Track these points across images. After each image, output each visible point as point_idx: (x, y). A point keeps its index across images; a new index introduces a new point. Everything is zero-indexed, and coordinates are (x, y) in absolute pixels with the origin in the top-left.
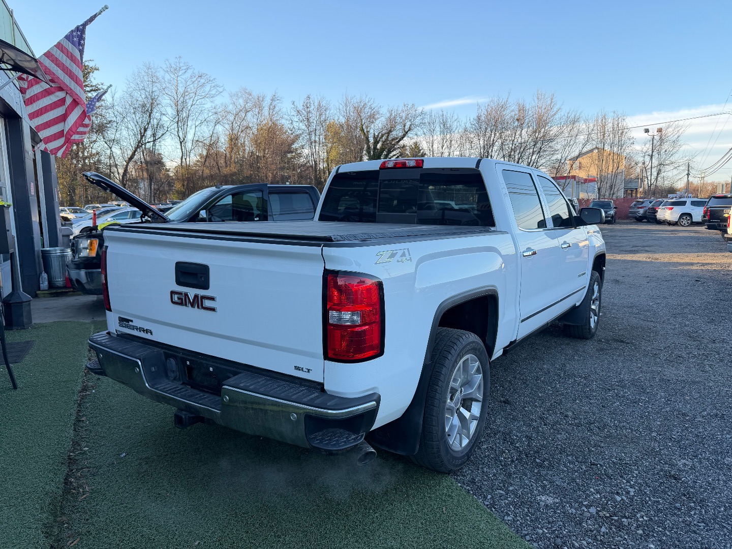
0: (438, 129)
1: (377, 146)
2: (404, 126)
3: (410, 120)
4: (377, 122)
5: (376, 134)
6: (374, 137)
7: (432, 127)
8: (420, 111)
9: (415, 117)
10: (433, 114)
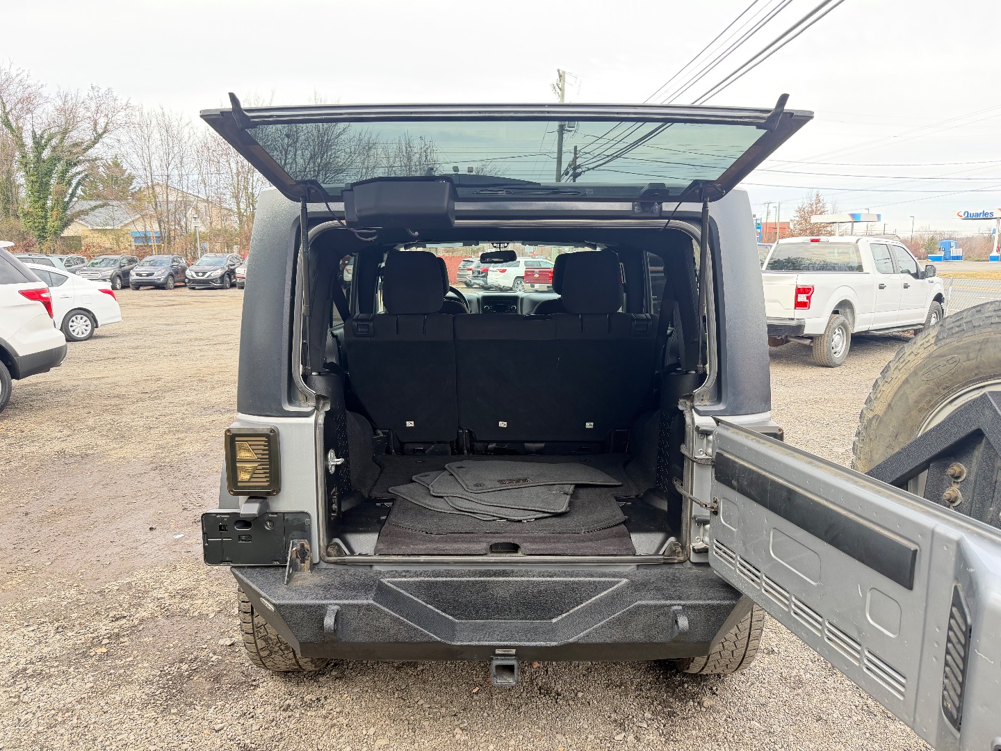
0: (156, 135)
1: (41, 153)
2: (96, 124)
3: (107, 115)
4: (38, 112)
5: (39, 132)
6: (34, 137)
7: (146, 132)
8: (124, 102)
9: (115, 111)
10: (145, 111)
